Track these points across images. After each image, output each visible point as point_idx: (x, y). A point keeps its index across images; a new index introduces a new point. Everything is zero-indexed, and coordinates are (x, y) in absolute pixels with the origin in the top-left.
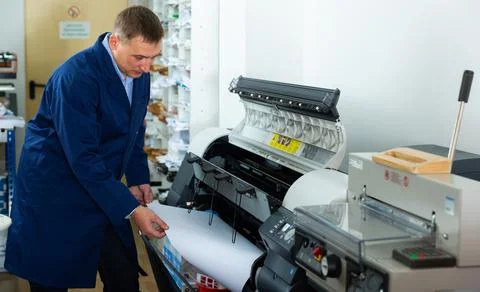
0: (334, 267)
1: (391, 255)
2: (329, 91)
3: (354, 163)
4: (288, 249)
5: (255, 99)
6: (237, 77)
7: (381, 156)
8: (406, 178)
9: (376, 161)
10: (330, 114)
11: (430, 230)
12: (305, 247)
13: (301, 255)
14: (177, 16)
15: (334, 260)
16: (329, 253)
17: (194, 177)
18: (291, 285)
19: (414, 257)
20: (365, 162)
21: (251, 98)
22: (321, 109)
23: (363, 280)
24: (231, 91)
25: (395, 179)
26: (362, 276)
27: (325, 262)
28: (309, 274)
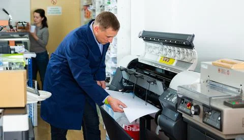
0: (197, 110)
1: (223, 103)
2: (190, 35)
3: (203, 66)
4: (174, 106)
5: (152, 41)
6: (142, 31)
7: (216, 62)
8: (228, 71)
9: (214, 64)
10: (190, 46)
11: (239, 93)
12: (182, 103)
13: (180, 107)
14: (110, 3)
15: (197, 107)
16: (195, 104)
17: (123, 78)
18: (177, 120)
19: (234, 103)
20: (209, 65)
21: (150, 40)
22: (186, 43)
23: (211, 115)
24: (140, 37)
25: (223, 72)
26: (210, 113)
27: (193, 108)
28: (184, 115)
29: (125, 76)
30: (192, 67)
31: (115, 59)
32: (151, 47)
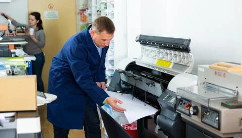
0: (195, 111)
1: (220, 104)
2: (187, 40)
3: (200, 69)
4: (173, 106)
5: (149, 45)
6: (139, 35)
7: (213, 65)
8: (224, 74)
9: (211, 68)
10: (186, 50)
11: (236, 94)
12: (181, 104)
13: (179, 108)
14: (106, 8)
15: (195, 108)
16: (193, 105)
17: (121, 80)
18: (175, 121)
19: (231, 104)
20: (205, 68)
21: (147, 44)
22: (183, 47)
23: (209, 115)
24: (137, 41)
25: (220, 75)
26: (208, 114)
27: (191, 109)
28: (182, 115)
29: (123, 78)
30: (188, 70)
31: (112, 62)
32: (147, 50)
